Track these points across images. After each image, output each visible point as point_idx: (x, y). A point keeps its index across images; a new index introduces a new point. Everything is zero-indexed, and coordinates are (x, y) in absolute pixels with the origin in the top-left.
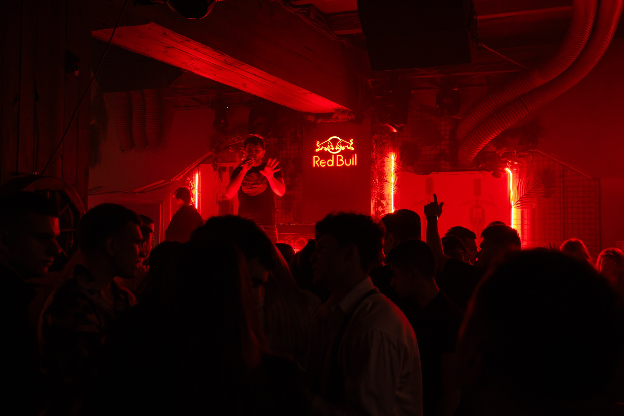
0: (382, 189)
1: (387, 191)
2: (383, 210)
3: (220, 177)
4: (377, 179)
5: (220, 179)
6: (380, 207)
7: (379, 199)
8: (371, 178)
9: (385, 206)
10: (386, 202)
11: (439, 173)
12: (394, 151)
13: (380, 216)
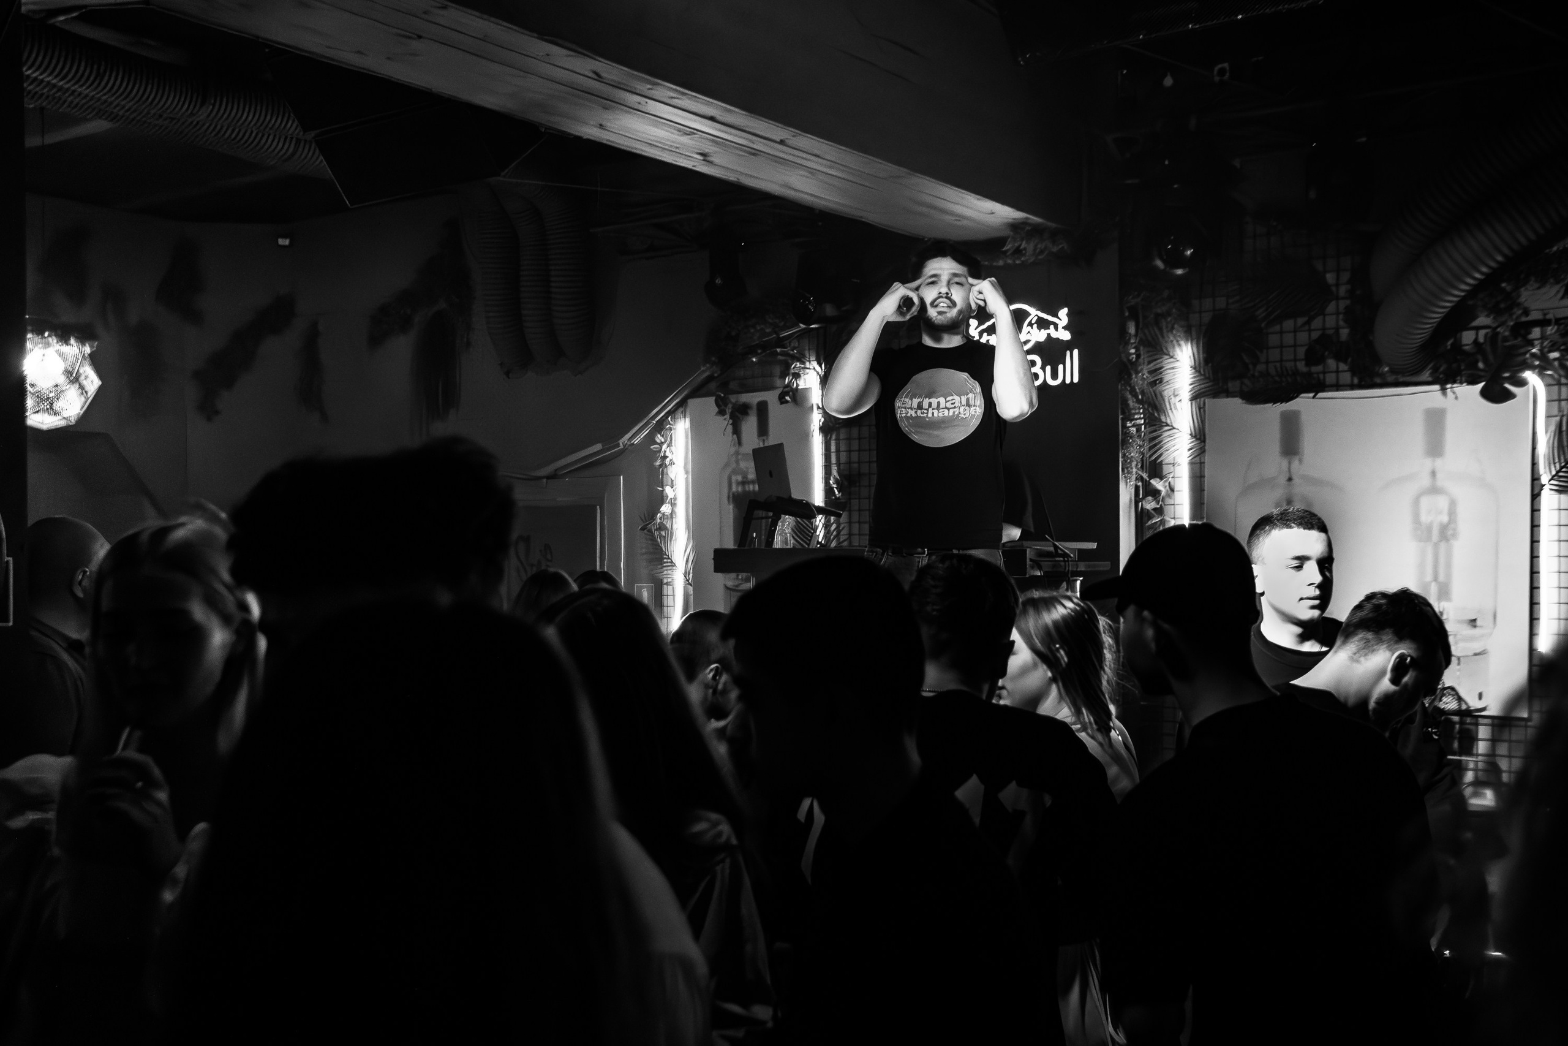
0: (1155, 445)
1: (1168, 452)
2: (1158, 506)
3: (737, 431)
4: (1140, 418)
5: (735, 436)
6: (1150, 498)
7: (1145, 476)
8: (1121, 417)
9: (1163, 494)
10: (1167, 484)
11: (1320, 395)
12: (1187, 337)
13: (1150, 523)
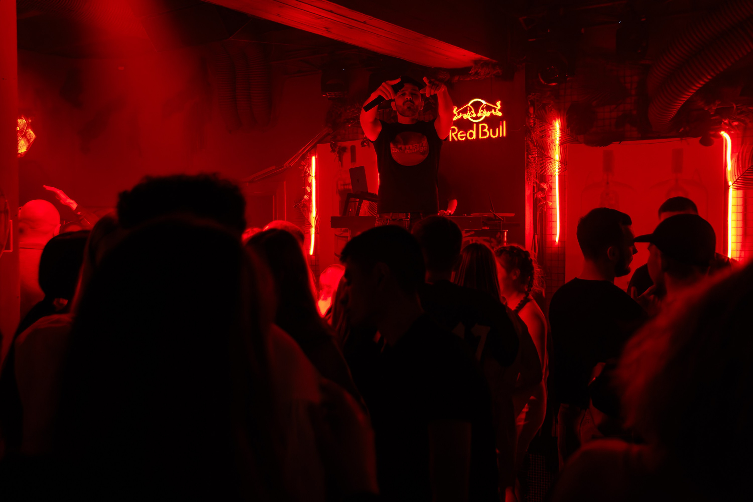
0: (543, 167)
1: (549, 170)
2: (544, 196)
3: (340, 159)
4: (536, 154)
5: (340, 162)
6: (540, 192)
7: (538, 182)
8: (526, 153)
9: (546, 190)
10: (548, 185)
11: (622, 143)
12: (559, 115)
13: (540, 204)
